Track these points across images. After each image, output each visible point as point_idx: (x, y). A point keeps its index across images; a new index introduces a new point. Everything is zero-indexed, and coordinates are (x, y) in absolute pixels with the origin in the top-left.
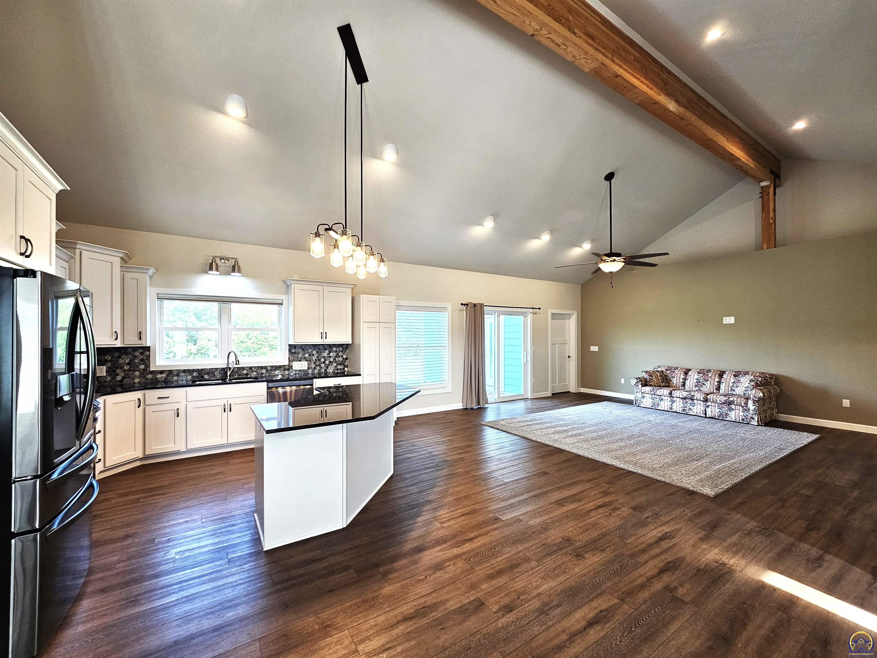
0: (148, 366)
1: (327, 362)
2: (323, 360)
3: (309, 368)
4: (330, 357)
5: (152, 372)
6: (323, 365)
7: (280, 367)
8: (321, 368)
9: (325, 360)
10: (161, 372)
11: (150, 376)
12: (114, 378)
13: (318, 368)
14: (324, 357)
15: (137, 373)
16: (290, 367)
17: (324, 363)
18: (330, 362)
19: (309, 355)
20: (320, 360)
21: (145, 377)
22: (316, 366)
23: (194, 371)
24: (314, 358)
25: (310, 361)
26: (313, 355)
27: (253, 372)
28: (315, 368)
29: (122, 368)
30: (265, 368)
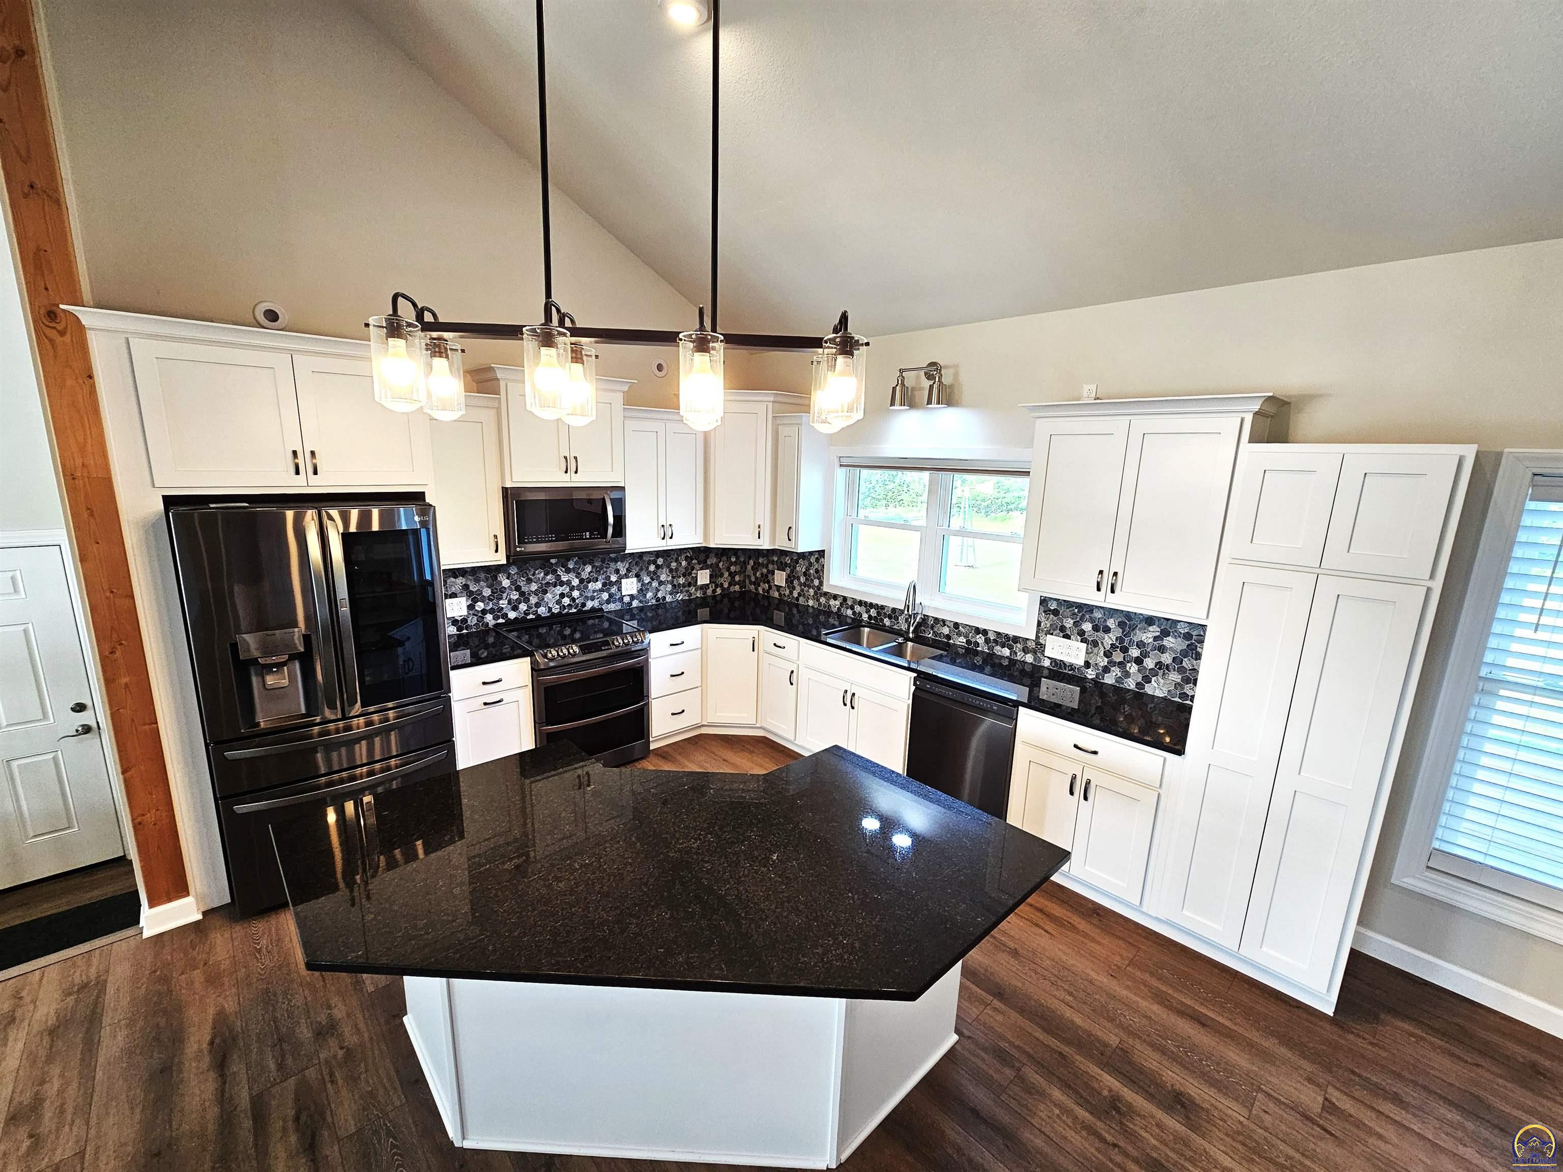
0: (821, 583)
1: (1149, 663)
2: (1135, 652)
3: (1087, 665)
4: (1162, 649)
5: (826, 594)
6: (1133, 668)
7: (1016, 639)
8: (1127, 674)
9: (1145, 655)
10: (835, 597)
11: (823, 600)
12: (791, 593)
13: (1116, 671)
14: (1141, 645)
15: (812, 591)
16: (1040, 647)
17: (1139, 661)
18: (1159, 664)
19: (1096, 628)
20: (1125, 650)
21: (818, 600)
22: (1112, 663)
23: (871, 605)
24: (1109, 640)
25: (1095, 644)
26: (1107, 630)
27: (959, 634)
28: (1106, 670)
29: (799, 579)
30: (985, 632)
